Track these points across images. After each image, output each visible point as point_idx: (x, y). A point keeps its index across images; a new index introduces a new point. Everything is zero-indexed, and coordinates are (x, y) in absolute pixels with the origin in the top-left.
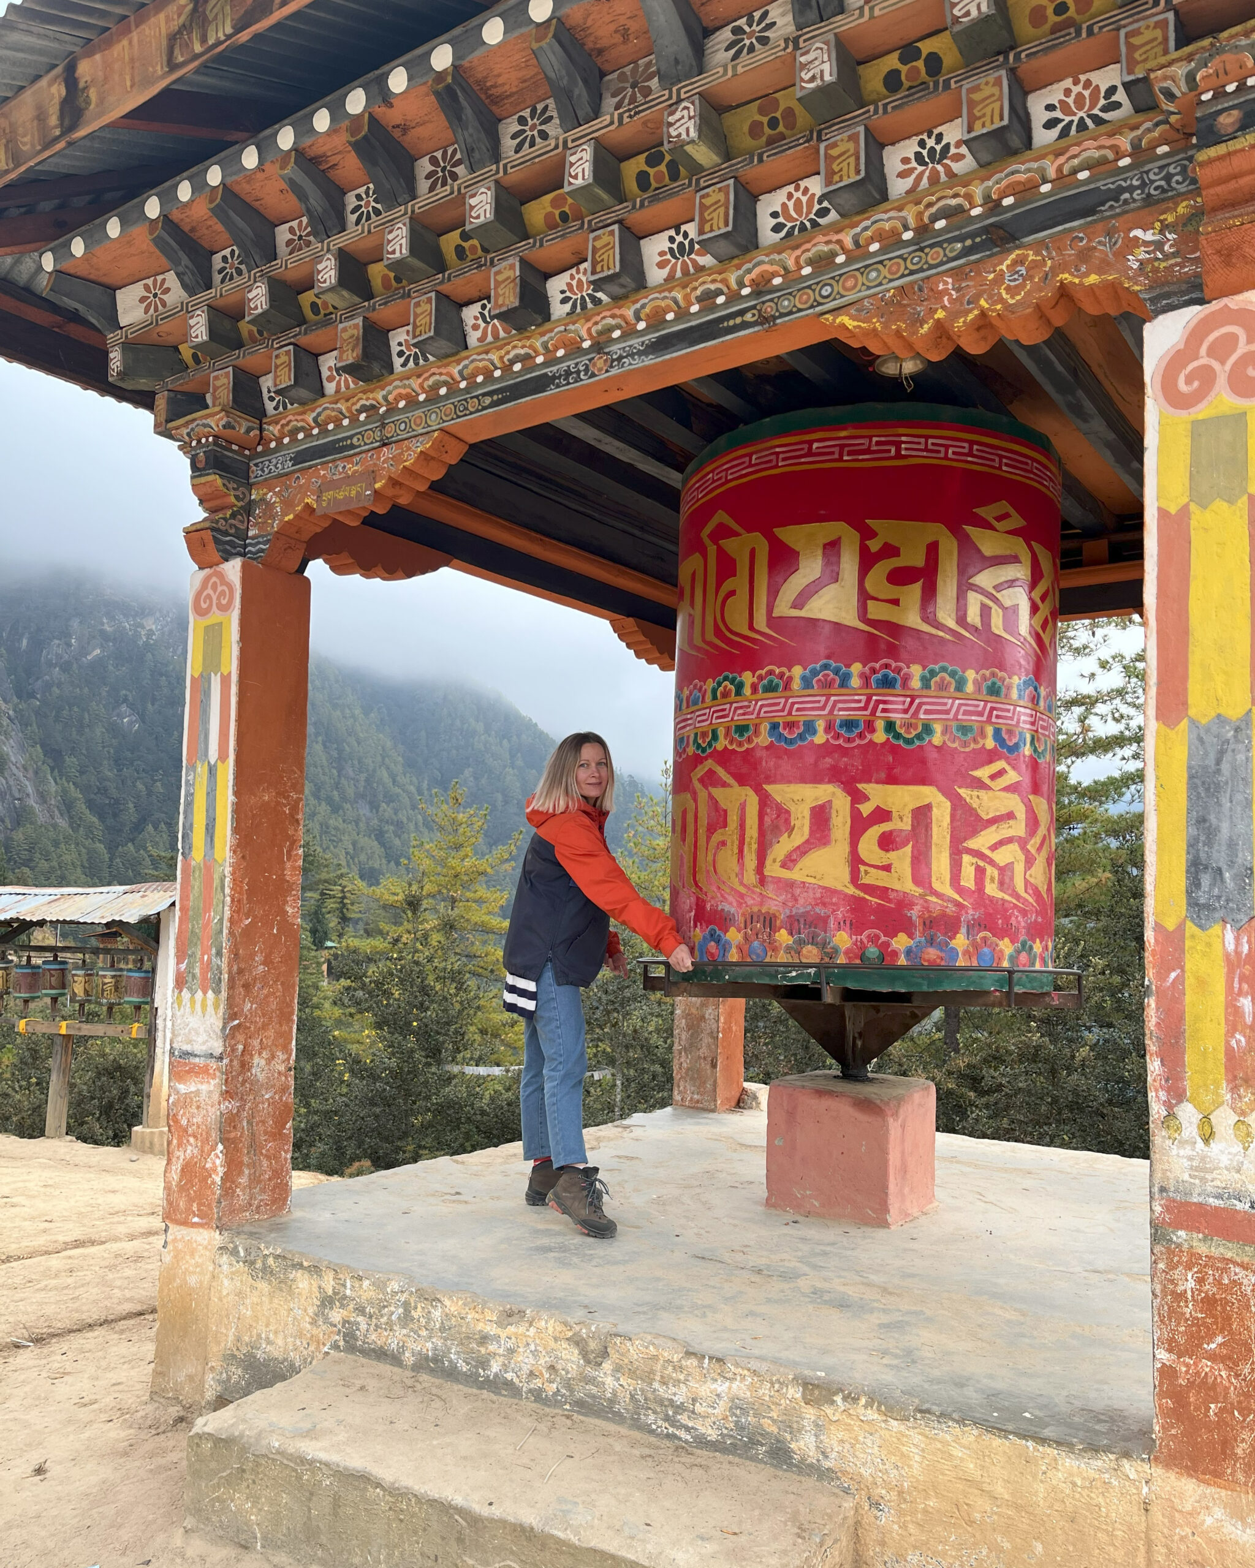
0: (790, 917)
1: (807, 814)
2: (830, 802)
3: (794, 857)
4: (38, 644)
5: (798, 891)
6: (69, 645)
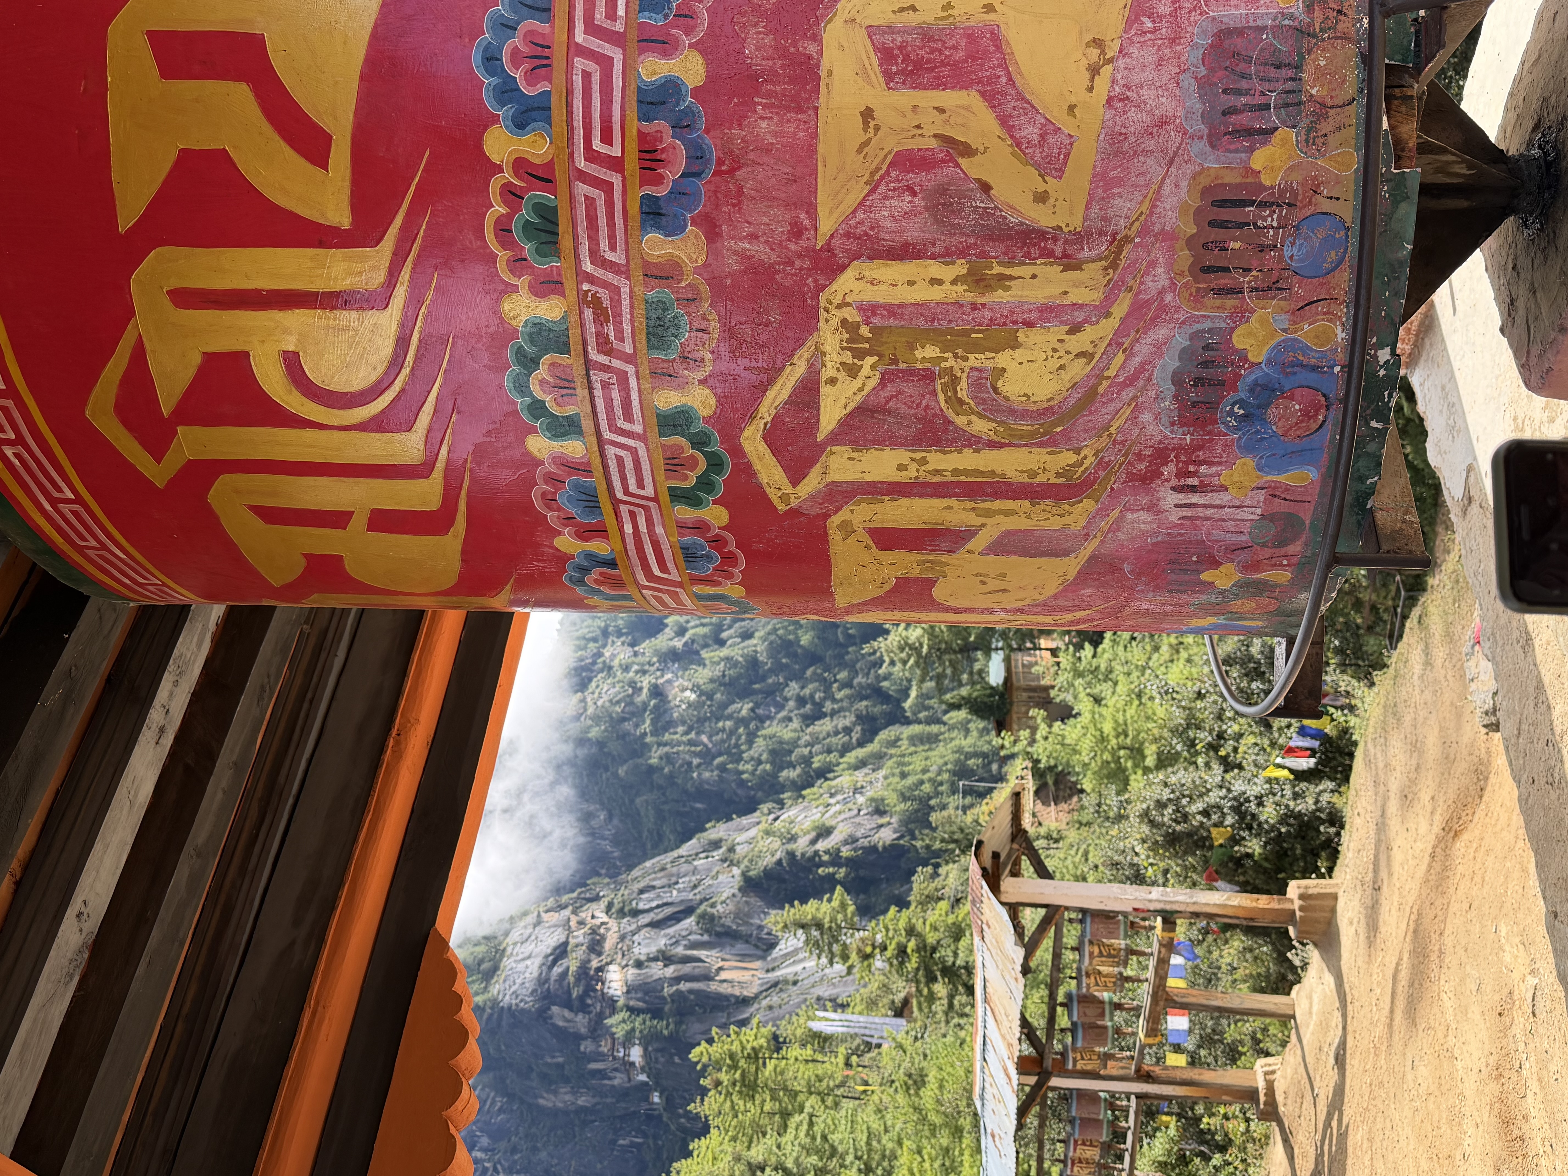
0: (1213, 140)
1: (906, 97)
2: (871, 30)
3: (1031, 132)
5: (1136, 118)
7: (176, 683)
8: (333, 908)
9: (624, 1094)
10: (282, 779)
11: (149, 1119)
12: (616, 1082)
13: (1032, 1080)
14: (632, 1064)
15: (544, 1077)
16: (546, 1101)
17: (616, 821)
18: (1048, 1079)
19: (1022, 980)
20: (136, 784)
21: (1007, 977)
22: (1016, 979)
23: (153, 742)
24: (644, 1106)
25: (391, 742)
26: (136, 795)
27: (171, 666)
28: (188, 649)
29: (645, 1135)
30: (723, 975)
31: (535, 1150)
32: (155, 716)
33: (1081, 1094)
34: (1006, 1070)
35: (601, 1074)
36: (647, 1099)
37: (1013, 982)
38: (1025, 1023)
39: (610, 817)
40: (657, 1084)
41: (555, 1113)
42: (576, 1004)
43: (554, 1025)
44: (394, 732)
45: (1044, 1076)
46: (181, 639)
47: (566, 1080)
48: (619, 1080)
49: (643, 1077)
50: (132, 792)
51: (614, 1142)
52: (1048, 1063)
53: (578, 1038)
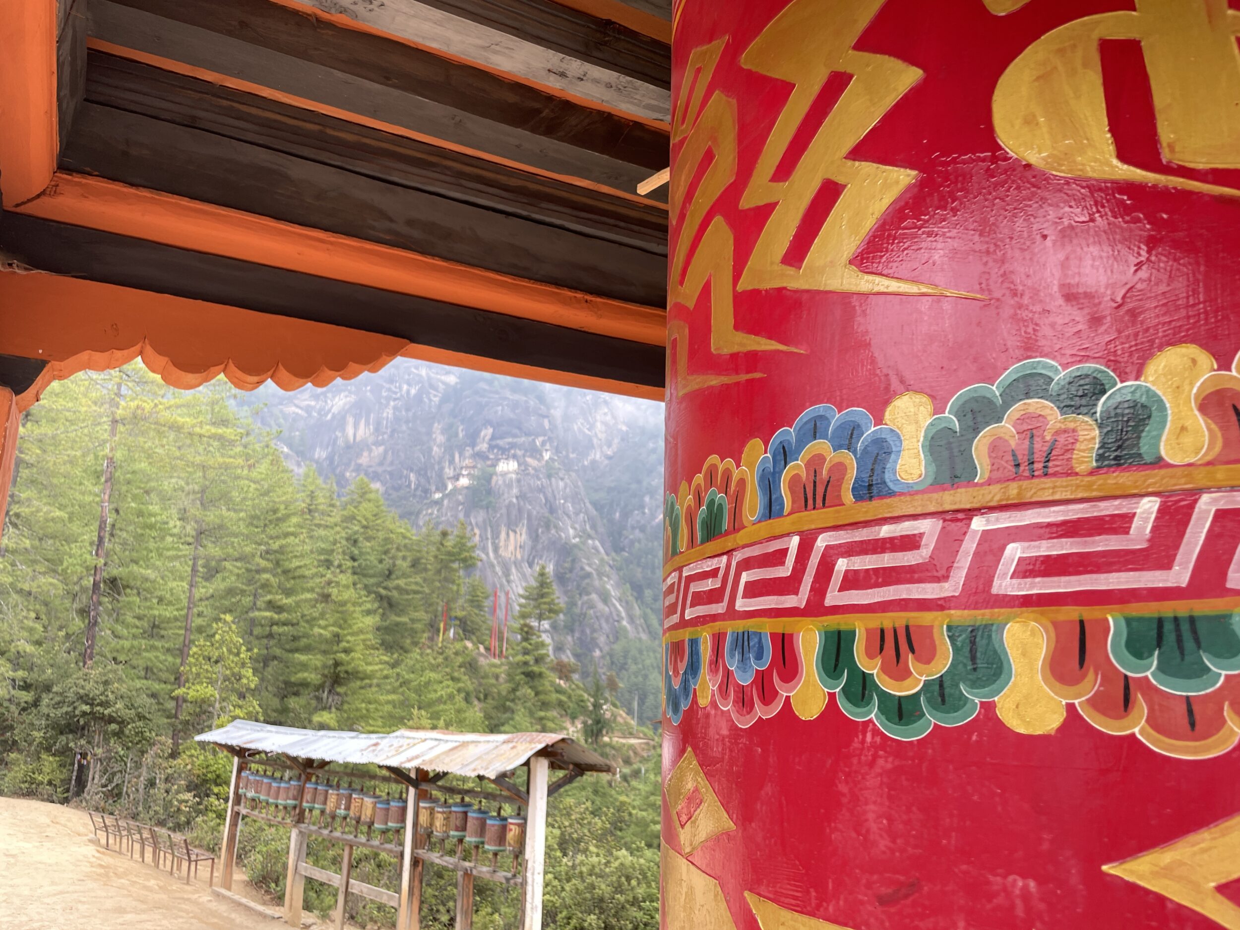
4: (625, 515)
6: (644, 513)
7: (609, 86)
8: (423, 253)
9: (440, 475)
10: (544, 205)
11: (225, 103)
12: (447, 470)
13: (413, 775)
14: (458, 479)
15: (451, 426)
16: (437, 427)
17: (606, 462)
18: (413, 786)
19: (473, 774)
20: (506, 51)
21: (476, 763)
22: (474, 770)
23: (549, 66)
24: (433, 488)
25: (579, 295)
26: (496, 52)
27: (625, 79)
28: (644, 96)
29: (416, 489)
30: (512, 534)
31: (407, 422)
32: (575, 66)
33: (404, 810)
34: (417, 757)
35: (452, 462)
36: (438, 490)
37: (472, 766)
38: (445, 774)
39: (610, 458)
40: (447, 495)
41: (429, 433)
42: (494, 443)
43: (480, 431)
44: (589, 297)
45: (415, 783)
46: (652, 87)
47: (449, 440)
48: (449, 472)
49: (450, 487)
50: (498, 48)
51: (412, 470)
52: (424, 786)
53: (473, 445)
